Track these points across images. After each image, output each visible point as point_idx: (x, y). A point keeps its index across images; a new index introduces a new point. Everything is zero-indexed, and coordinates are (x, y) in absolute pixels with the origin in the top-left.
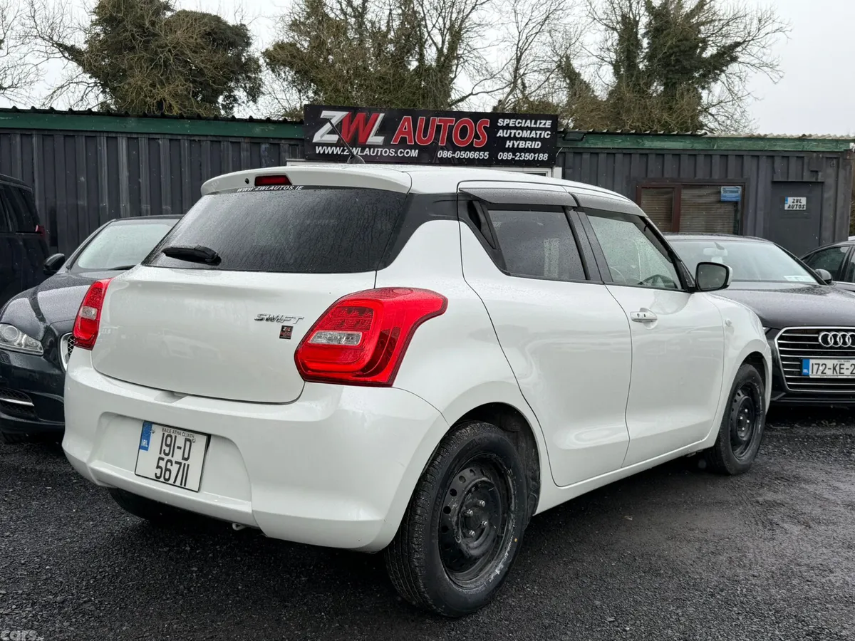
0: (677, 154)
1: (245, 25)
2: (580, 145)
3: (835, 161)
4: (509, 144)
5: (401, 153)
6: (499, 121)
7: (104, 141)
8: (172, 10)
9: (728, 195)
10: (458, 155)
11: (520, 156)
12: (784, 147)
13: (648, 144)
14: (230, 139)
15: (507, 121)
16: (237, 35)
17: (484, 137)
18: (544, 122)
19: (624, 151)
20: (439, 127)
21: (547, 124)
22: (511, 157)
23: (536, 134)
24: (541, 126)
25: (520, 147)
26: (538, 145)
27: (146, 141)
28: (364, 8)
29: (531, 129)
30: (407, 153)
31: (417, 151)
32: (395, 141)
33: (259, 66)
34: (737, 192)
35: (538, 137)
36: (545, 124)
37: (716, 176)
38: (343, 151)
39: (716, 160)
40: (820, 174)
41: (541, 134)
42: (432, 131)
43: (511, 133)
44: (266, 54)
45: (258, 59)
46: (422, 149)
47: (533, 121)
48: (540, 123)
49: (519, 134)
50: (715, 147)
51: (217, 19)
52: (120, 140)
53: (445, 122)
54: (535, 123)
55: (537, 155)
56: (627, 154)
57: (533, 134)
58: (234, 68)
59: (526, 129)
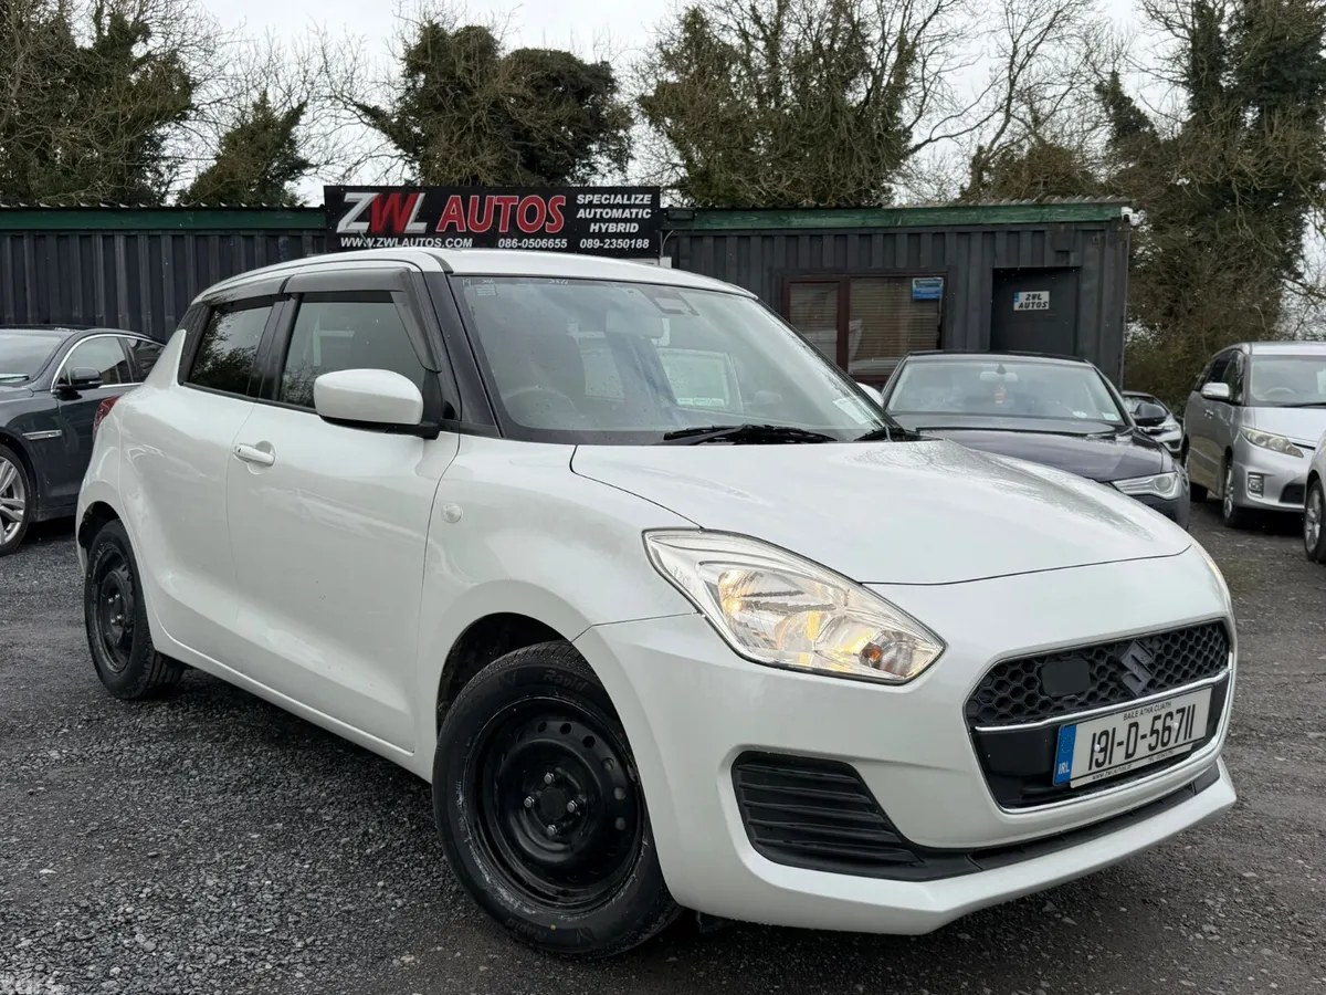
0: (841, 235)
1: (607, 63)
2: (696, 226)
3: (1098, 236)
4: (594, 228)
5: (450, 243)
6: (579, 197)
9: (923, 290)
10: (525, 243)
11: (611, 243)
12: (1011, 218)
13: (797, 221)
15: (589, 197)
16: (597, 77)
17: (559, 218)
18: (641, 196)
19: (763, 233)
20: (498, 208)
21: (645, 199)
22: (598, 245)
23: (631, 213)
24: (637, 202)
25: (610, 231)
26: (633, 228)
28: (779, 25)
29: (624, 207)
30: (458, 243)
31: (471, 240)
32: (441, 228)
33: (630, 119)
34: (937, 285)
35: (633, 216)
36: (642, 200)
37: (902, 264)
39: (903, 241)
40: (1072, 256)
41: (637, 213)
42: (489, 213)
43: (595, 213)
44: (643, 101)
45: (627, 109)
46: (478, 238)
47: (626, 196)
48: (636, 198)
49: (607, 213)
50: (899, 224)
51: (568, 57)
52: (116, 239)
53: (505, 201)
54: (629, 199)
55: (633, 241)
56: (767, 236)
57: (627, 214)
58: (589, 125)
59: (618, 206)
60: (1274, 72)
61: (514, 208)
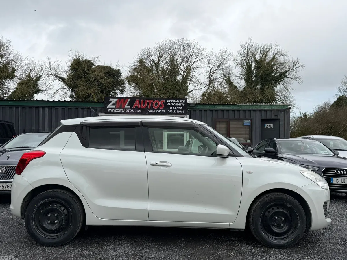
0: (228, 111)
1: (119, 70)
2: (195, 108)
3: (283, 112)
4: (171, 108)
5: (136, 111)
6: (168, 100)
7: (41, 109)
8: (94, 65)
9: (246, 123)
10: (154, 111)
11: (175, 111)
13: (218, 107)
14: (81, 108)
16: (117, 73)
17: (163, 105)
19: (210, 110)
20: (148, 103)
22: (172, 112)
25: (175, 108)
26: (181, 108)
27: (54, 109)
28: (158, 63)
30: (138, 111)
31: (141, 110)
32: (134, 107)
33: (124, 82)
34: (249, 122)
36: (183, 101)
37: (242, 117)
38: (117, 110)
39: (241, 112)
40: (278, 116)
41: (182, 104)
42: (146, 104)
43: (172, 104)
44: (127, 78)
45: (124, 80)
46: (142, 110)
48: (181, 101)
49: (174, 104)
51: (110, 68)
52: (46, 108)
53: (150, 101)
54: (180, 101)
55: (180, 111)
56: (211, 110)
57: (179, 105)
58: (116, 83)
59: (177, 103)
60: (265, 78)
61: (152, 103)
